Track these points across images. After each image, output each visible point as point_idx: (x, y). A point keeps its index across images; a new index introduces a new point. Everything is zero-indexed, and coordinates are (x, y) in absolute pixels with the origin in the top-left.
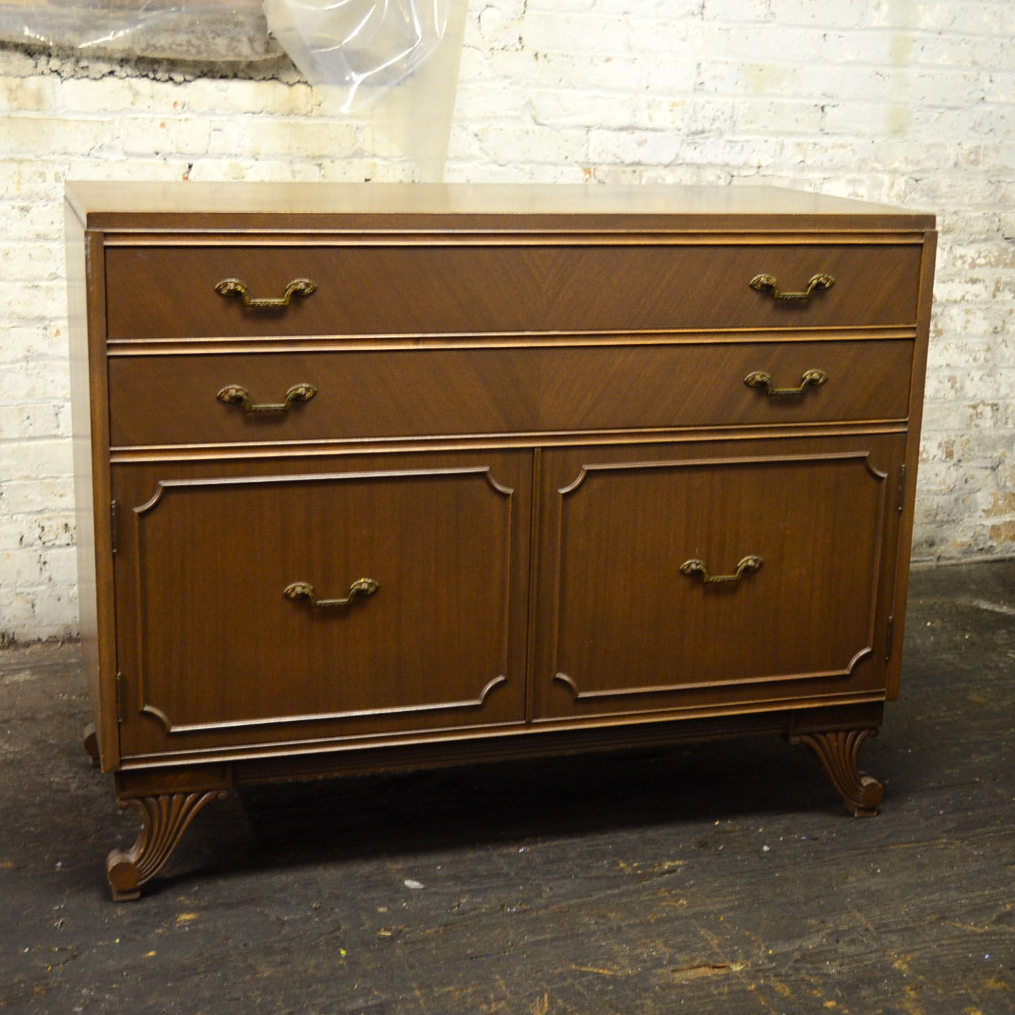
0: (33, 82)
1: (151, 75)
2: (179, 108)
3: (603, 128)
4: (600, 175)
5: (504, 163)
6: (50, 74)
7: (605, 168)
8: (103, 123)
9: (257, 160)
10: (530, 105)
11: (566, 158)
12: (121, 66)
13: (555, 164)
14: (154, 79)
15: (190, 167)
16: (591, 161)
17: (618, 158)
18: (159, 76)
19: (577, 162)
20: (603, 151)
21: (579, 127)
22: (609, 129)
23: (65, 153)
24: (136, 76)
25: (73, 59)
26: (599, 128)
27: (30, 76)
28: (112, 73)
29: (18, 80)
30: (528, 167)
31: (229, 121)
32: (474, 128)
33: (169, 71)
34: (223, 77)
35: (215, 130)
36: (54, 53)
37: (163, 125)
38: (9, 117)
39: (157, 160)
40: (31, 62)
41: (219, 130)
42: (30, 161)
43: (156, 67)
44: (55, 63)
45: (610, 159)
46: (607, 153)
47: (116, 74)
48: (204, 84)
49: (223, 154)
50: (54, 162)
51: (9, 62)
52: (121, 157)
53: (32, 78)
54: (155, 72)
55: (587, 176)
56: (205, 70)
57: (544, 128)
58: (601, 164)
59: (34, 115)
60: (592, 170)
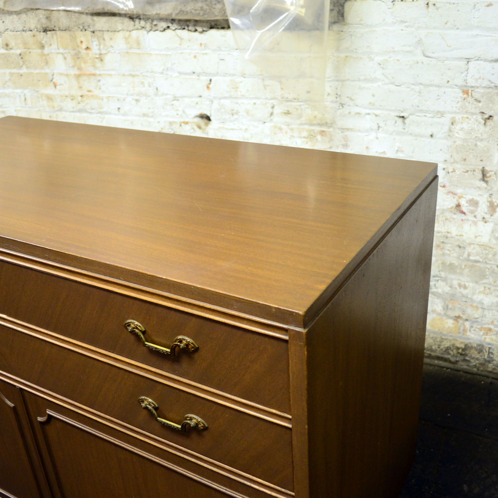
0: (134, 33)
1: (186, 28)
2: (203, 47)
3: (481, 60)
4: (477, 95)
5: (399, 84)
6: (141, 29)
7: (482, 90)
8: (167, 55)
9: (244, 77)
10: (420, 42)
11: (448, 81)
12: (172, 23)
13: (439, 86)
14: (188, 30)
15: (211, 80)
16: (469, 85)
17: (492, 83)
18: (190, 28)
19: (456, 86)
20: (480, 78)
21: (461, 59)
22: (486, 60)
23: (152, 72)
24: (180, 29)
25: (150, 21)
26: (478, 60)
27: (133, 30)
28: (168, 27)
29: (128, 33)
30: (417, 88)
31: (229, 54)
32: (378, 59)
33: (195, 25)
34: (223, 28)
35: (221, 60)
36: (142, 17)
37: (195, 57)
38: (127, 53)
39: (194, 77)
40: (132, 23)
41: (223, 60)
42: (138, 75)
43: (188, 23)
44: (143, 23)
45: (485, 83)
46: (483, 79)
47: (171, 27)
48: (213, 32)
49: (227, 74)
50: (147, 76)
51: (123, 23)
52: (177, 75)
53: (134, 31)
54: (188, 26)
55: (465, 96)
56: (213, 24)
57: (431, 59)
58: (477, 87)
59: (137, 51)
60: (470, 91)
